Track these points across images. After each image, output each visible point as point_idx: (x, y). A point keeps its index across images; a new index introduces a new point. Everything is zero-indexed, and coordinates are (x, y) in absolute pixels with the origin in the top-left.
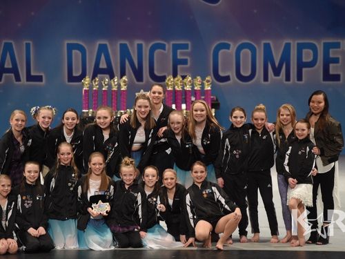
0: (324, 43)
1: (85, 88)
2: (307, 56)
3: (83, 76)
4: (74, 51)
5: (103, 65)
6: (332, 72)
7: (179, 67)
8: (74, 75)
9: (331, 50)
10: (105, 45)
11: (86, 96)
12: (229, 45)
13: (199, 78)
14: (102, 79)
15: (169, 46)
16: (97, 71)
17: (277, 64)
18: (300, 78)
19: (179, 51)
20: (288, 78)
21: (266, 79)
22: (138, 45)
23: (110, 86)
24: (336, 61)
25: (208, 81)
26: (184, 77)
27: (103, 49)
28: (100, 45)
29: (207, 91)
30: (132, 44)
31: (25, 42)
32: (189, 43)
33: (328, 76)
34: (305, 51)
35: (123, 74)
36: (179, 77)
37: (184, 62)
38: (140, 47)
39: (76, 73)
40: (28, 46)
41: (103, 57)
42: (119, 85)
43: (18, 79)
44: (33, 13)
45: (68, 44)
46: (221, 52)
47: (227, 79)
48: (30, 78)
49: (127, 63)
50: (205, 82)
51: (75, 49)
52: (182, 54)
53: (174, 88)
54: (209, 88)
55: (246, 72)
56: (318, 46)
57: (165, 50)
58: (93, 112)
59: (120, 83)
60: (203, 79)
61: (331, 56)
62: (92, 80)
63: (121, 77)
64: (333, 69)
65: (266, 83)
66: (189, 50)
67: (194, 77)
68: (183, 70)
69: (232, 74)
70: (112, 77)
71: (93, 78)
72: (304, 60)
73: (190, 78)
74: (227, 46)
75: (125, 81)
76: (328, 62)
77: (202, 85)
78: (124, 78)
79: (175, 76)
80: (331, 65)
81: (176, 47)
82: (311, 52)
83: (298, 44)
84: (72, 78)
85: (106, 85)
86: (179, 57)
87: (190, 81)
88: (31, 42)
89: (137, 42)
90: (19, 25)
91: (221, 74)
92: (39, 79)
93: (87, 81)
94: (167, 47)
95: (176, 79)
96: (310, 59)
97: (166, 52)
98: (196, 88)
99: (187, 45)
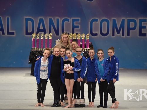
0: (140, 20)
1: (34, 38)
2: (132, 25)
3: (32, 33)
4: (28, 22)
5: (41, 28)
6: (143, 32)
7: (75, 29)
8: (29, 32)
9: (142, 23)
10: (43, 19)
11: (33, 41)
12: (97, 20)
13: (84, 35)
14: (40, 34)
15: (71, 20)
16: (39, 31)
17: (118, 29)
18: (128, 35)
19: (75, 22)
20: (123, 35)
21: (113, 35)
22: (57, 19)
23: (44, 37)
24: (145, 27)
25: (88, 36)
26: (77, 34)
27: (41, 21)
28: (40, 19)
29: (87, 40)
30: (54, 19)
31: (7, 17)
32: (80, 19)
33: (141, 34)
34: (131, 23)
35: (50, 32)
36: (75, 34)
37: (77, 27)
38: (58, 20)
39: (29, 31)
40: (8, 19)
41: (41, 24)
42: (48, 37)
43: (3, 33)
44: (10, 5)
45: (26, 18)
46: (94, 23)
47: (96, 34)
48: (9, 33)
49: (52, 27)
50: (86, 36)
51: (29, 21)
52: (77, 23)
53: (73, 38)
54: (88, 39)
55: (104, 32)
56: (137, 21)
57: (69, 21)
58: (37, 49)
59: (49, 36)
60: (86, 35)
61: (142, 25)
62: (36, 34)
63: (49, 33)
64: (143, 31)
65: (113, 37)
66: (80, 22)
67: (81, 34)
68: (77, 30)
69: (99, 33)
70: (45, 33)
71: (37, 33)
72: (130, 27)
73: (80, 34)
74: (96, 20)
75: (51, 35)
76: (141, 28)
77: (85, 37)
78: (51, 34)
79: (73, 33)
80: (142, 29)
81: (74, 20)
82: (134, 23)
83: (128, 20)
84: (27, 33)
85: (42, 37)
86: (75, 25)
87: (80, 36)
88: (9, 17)
89: (57, 18)
90: (4, 9)
91: (94, 32)
92: (13, 33)
93: (34, 35)
94: (70, 20)
95: (74, 35)
96: (133, 27)
97: (69, 22)
98: (82, 39)
99: (79, 19)
